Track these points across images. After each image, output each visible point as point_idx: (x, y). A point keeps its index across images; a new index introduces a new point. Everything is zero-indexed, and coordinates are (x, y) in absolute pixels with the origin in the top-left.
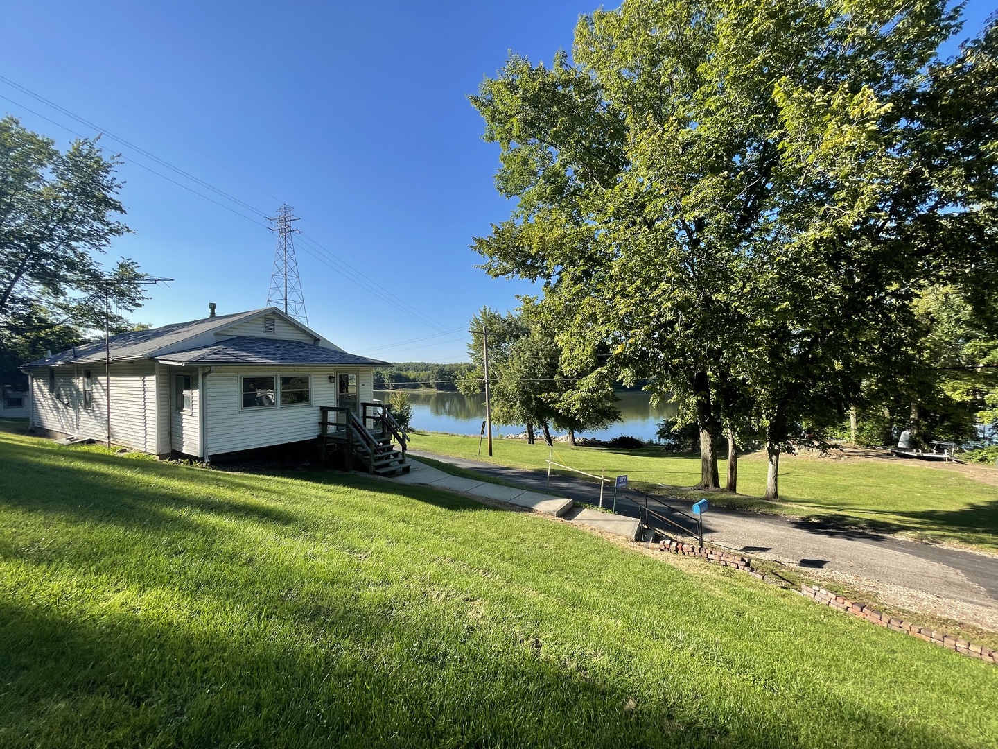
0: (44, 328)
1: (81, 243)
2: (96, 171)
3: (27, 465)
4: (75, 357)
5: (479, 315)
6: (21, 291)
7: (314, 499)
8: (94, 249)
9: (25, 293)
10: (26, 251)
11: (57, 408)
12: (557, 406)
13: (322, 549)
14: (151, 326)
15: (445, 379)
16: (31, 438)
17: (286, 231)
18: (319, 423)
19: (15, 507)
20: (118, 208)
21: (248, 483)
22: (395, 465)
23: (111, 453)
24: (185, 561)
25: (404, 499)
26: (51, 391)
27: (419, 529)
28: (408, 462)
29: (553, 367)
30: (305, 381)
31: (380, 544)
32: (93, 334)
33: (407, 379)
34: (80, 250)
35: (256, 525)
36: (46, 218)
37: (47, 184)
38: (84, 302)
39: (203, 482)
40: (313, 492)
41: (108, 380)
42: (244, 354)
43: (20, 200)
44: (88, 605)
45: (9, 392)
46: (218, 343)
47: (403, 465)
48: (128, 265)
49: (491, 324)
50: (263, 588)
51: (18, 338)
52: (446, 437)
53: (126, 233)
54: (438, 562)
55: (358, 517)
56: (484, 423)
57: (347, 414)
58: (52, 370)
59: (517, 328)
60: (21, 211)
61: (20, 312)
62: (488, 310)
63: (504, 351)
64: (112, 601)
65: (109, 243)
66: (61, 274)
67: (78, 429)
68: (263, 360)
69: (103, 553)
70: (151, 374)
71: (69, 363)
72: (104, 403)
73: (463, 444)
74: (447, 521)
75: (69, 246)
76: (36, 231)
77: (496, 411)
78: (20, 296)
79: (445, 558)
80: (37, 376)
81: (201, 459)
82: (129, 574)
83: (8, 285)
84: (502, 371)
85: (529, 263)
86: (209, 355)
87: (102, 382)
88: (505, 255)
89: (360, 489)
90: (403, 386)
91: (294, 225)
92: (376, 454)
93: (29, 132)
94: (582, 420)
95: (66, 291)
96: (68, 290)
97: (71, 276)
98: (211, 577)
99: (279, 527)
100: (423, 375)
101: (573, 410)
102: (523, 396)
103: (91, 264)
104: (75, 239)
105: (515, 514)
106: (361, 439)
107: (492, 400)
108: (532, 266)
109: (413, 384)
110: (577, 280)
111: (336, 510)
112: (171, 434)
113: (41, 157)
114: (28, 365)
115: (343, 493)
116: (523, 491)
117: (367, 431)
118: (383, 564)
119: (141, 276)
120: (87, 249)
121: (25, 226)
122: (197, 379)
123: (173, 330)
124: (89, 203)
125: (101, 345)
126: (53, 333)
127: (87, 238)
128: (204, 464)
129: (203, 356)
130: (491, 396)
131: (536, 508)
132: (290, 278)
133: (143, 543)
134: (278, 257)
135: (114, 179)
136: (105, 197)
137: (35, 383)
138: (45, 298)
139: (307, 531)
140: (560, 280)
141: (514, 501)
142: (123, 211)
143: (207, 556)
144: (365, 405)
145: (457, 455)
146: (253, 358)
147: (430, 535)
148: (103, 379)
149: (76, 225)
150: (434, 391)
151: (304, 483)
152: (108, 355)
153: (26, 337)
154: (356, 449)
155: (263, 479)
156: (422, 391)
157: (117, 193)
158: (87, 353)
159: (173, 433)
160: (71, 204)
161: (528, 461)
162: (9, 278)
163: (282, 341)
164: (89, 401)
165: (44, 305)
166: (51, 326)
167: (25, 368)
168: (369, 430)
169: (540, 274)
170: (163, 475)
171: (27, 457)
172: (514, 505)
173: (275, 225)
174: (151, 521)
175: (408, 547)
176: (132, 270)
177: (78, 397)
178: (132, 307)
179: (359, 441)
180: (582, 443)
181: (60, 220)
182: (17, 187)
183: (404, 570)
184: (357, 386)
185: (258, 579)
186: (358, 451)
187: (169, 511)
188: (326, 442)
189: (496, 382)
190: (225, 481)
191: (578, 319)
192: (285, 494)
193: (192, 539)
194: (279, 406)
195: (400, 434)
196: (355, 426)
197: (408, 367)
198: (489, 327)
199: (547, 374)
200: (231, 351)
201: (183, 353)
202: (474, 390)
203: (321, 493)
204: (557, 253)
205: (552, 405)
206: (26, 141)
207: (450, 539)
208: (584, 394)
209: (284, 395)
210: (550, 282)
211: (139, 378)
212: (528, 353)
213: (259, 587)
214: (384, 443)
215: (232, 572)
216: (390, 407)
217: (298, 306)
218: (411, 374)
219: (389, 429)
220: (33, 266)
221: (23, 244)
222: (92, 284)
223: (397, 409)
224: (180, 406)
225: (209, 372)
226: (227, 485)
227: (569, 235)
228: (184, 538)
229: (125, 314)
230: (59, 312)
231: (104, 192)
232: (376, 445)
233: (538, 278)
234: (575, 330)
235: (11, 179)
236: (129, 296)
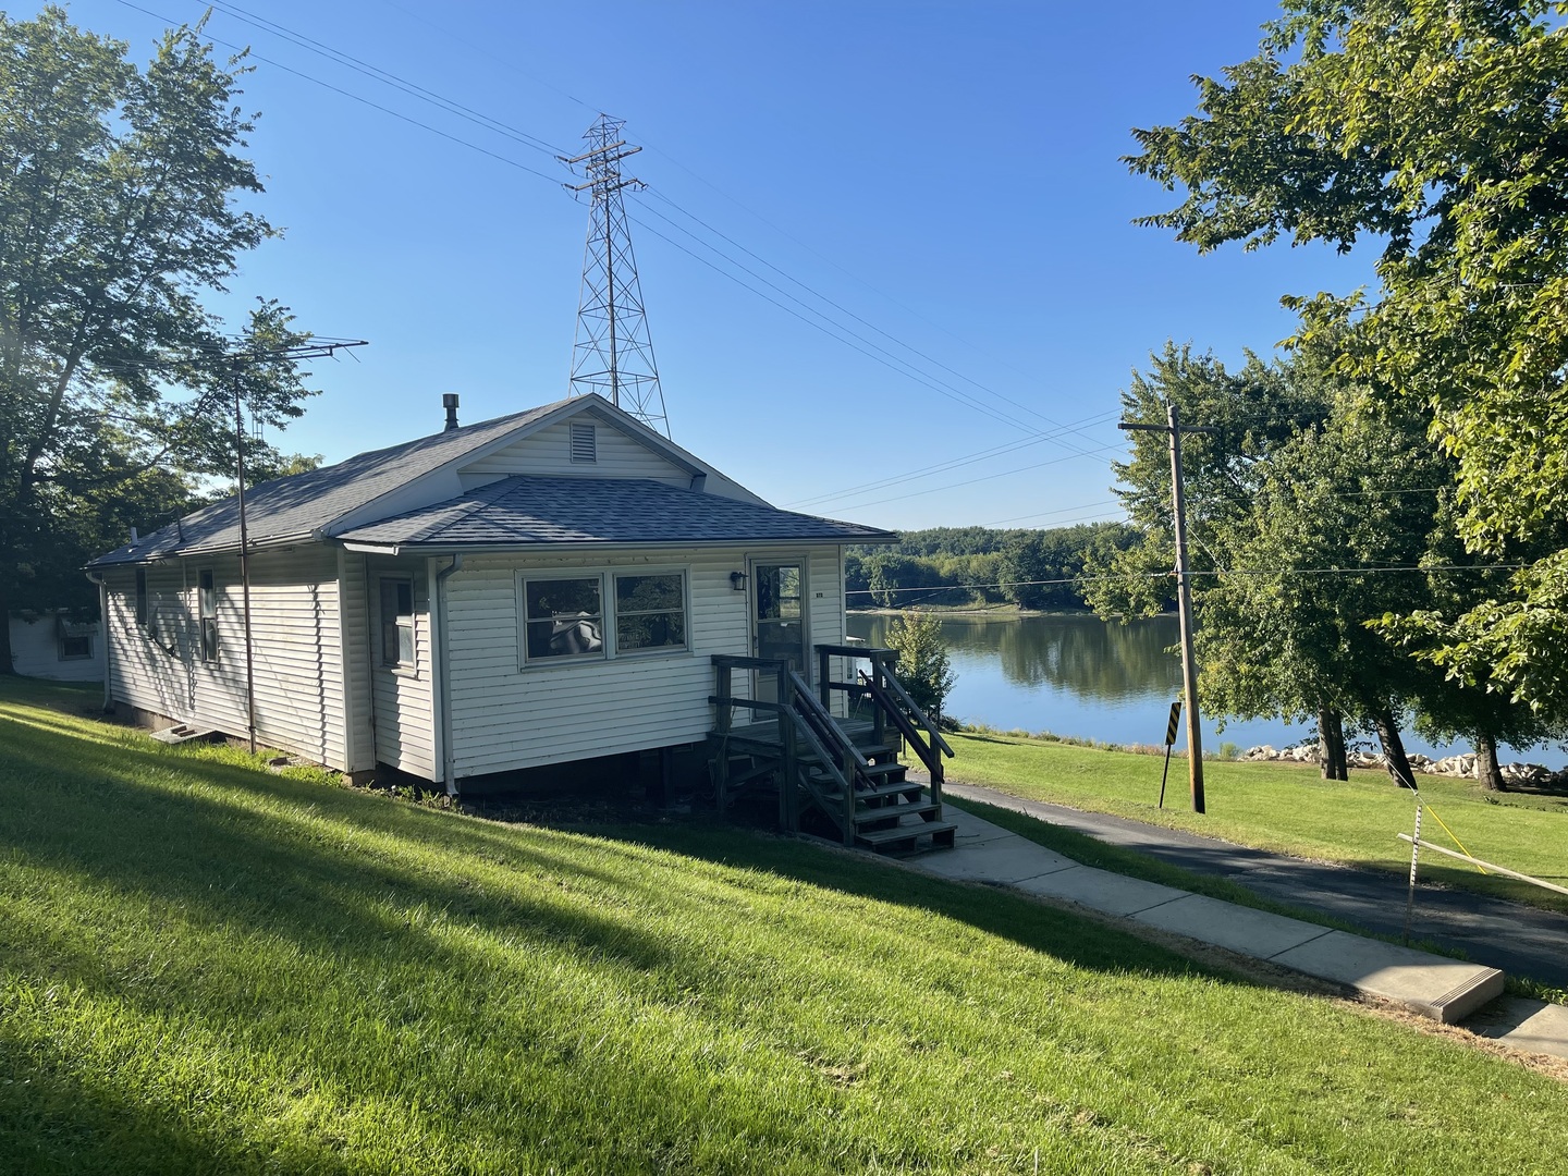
0: (121, 477)
1: (182, 274)
2: (203, 99)
3: (108, 785)
4: (182, 541)
5: (1149, 372)
6: (79, 395)
7: (708, 906)
8: (205, 284)
9: (86, 401)
10: (84, 306)
11: (152, 658)
12: (1438, 657)
13: (736, 1041)
14: (320, 459)
15: (1045, 575)
16: (108, 726)
17: (608, 187)
18: (711, 699)
19: (97, 880)
20: (248, 180)
21: (549, 851)
22: (912, 824)
23: (257, 766)
24: (427, 1039)
25: (943, 922)
26: (140, 620)
27: (995, 1015)
28: (949, 818)
29: (1415, 527)
30: (670, 588)
31: (884, 1045)
32: (211, 485)
33: (932, 576)
34: (180, 291)
35: (573, 962)
36: (116, 224)
37: (115, 145)
38: (191, 413)
39: (447, 844)
40: (704, 885)
41: (246, 594)
42: (527, 519)
43: (72, 189)
44: (244, 1119)
45: (66, 623)
46: (467, 496)
47: (936, 826)
48: (272, 316)
49: (1192, 399)
50: (602, 1130)
51: (77, 503)
52: (1054, 749)
53: (264, 238)
54: (1058, 1118)
55: (822, 964)
56: (1176, 709)
57: (781, 675)
58: (141, 573)
59: (1282, 406)
60: (74, 215)
61: (79, 444)
62: (1180, 355)
63: (1238, 480)
64: (287, 1116)
65: (233, 267)
66: (149, 349)
67: (192, 707)
68: (571, 535)
69: (263, 1001)
70: (328, 578)
71: (171, 554)
72: (239, 648)
73: (1106, 772)
74: (1075, 1000)
75: (158, 282)
76: (101, 255)
77: (1214, 672)
78: (78, 408)
79: (1078, 1110)
80: (114, 589)
81: (438, 788)
82: (317, 1056)
83: (57, 384)
84: (1230, 545)
85: (1327, 186)
86: (448, 527)
87: (234, 597)
88: (1243, 172)
89: (822, 884)
90: (925, 599)
91: (627, 169)
92: (861, 788)
93: (82, 34)
94: (1535, 705)
95: (158, 388)
96: (162, 387)
97: (168, 354)
98: (486, 1085)
99: (630, 973)
100: (977, 563)
101: (1500, 670)
102: (1304, 623)
103: (202, 321)
104: (171, 266)
105: (1297, 1001)
106: (819, 746)
107: (1199, 637)
108: (1341, 196)
109: (950, 591)
110: (1507, 224)
111: (763, 939)
112: (373, 722)
113: (104, 86)
114: (97, 561)
115: (778, 892)
116: (1320, 930)
117: (834, 725)
118: (902, 1106)
119: (298, 341)
120: (193, 287)
121: (81, 247)
122: (425, 589)
123: (369, 468)
124: (193, 176)
125: (227, 511)
126: (139, 488)
127: (191, 260)
128: (447, 800)
129: (437, 529)
130: (1195, 625)
131: (1372, 986)
132: (622, 313)
133: (338, 985)
134: (591, 259)
135: (237, 110)
136: (222, 155)
137: (111, 603)
138: (121, 408)
139: (696, 990)
140: (1447, 232)
141: (1290, 960)
142: (257, 187)
143: (473, 1031)
144: (826, 651)
145: (1092, 805)
146: (550, 531)
147: (1026, 1035)
148: (235, 591)
149: (171, 231)
150: (1011, 613)
151: (680, 860)
152: (244, 535)
153: (90, 499)
154: (806, 773)
155: (581, 845)
156: (976, 612)
157: (244, 144)
158: (204, 531)
159: (378, 722)
160: (160, 185)
161: (1329, 835)
162: (58, 368)
163: (615, 482)
164: (209, 645)
165: (119, 424)
166: (134, 470)
167: (92, 568)
168: (840, 721)
169: (1365, 219)
170: (364, 823)
171: (107, 770)
172: (1290, 971)
173: (582, 176)
174: (349, 932)
175: (966, 1066)
176: (280, 325)
177: (190, 635)
178: (284, 418)
179: (812, 752)
180: (1527, 782)
181: (140, 224)
182: (65, 162)
183: (961, 1128)
184: (802, 599)
185: (589, 1105)
186: (812, 781)
187: (384, 910)
188: (729, 753)
189: (1212, 582)
190: (497, 846)
191: (1521, 358)
192: (635, 887)
193: (437, 986)
194: (612, 653)
195: (924, 735)
196: (802, 710)
197: (934, 542)
198: (1186, 410)
199: (1389, 552)
200: (498, 514)
201: (395, 523)
202: (1140, 605)
203: (725, 891)
204: (1434, 139)
205: (1419, 655)
206: (77, 55)
207: (1089, 1056)
208: (1543, 615)
209: (624, 626)
210: (1406, 242)
211: (305, 588)
212: (1322, 484)
213: (594, 1128)
214: (881, 759)
215: (529, 1080)
216: (891, 657)
217: (645, 387)
218: (945, 564)
219: (892, 719)
220: (98, 336)
221: (78, 290)
222: (204, 369)
223: (908, 662)
224: (389, 654)
225: (452, 569)
226: (502, 857)
227: (1478, 73)
228: (421, 981)
229: (269, 434)
230: (147, 439)
231: (219, 146)
232: (858, 767)
233: (1362, 232)
234: (1506, 396)
235: (55, 146)
236: (276, 390)
